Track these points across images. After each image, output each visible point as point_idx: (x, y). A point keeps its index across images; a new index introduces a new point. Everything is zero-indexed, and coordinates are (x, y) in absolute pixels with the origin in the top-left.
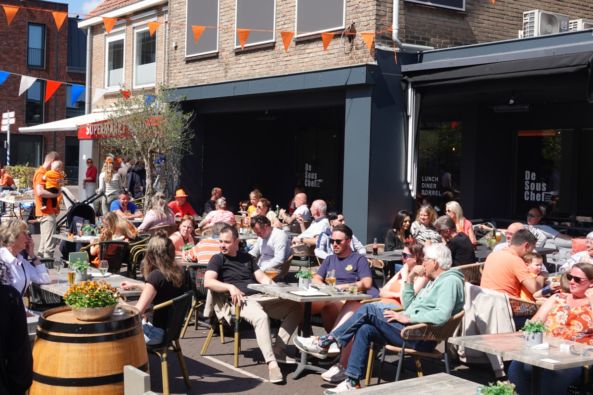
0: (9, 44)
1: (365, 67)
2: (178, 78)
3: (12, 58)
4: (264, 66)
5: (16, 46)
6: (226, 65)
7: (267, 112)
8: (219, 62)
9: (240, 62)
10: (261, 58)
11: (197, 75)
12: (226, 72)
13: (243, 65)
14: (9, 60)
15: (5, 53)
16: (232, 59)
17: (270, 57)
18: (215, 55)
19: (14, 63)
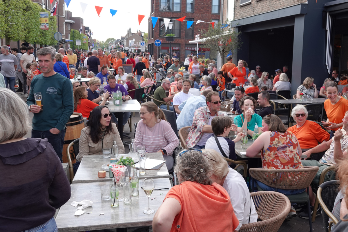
0: (204, 4)
1: (300, 5)
2: (238, 15)
3: (205, 10)
4: (267, 7)
5: (207, 5)
6: (254, 8)
7: (271, 31)
8: (251, 7)
9: (258, 6)
10: (265, 4)
11: (244, 13)
12: (253, 11)
13: (259, 7)
14: (204, 11)
15: (202, 8)
16: (255, 5)
17: (269, 3)
18: (249, 3)
19: (206, 13)
